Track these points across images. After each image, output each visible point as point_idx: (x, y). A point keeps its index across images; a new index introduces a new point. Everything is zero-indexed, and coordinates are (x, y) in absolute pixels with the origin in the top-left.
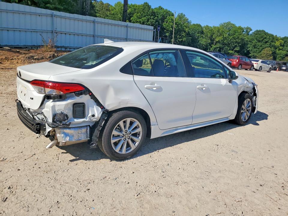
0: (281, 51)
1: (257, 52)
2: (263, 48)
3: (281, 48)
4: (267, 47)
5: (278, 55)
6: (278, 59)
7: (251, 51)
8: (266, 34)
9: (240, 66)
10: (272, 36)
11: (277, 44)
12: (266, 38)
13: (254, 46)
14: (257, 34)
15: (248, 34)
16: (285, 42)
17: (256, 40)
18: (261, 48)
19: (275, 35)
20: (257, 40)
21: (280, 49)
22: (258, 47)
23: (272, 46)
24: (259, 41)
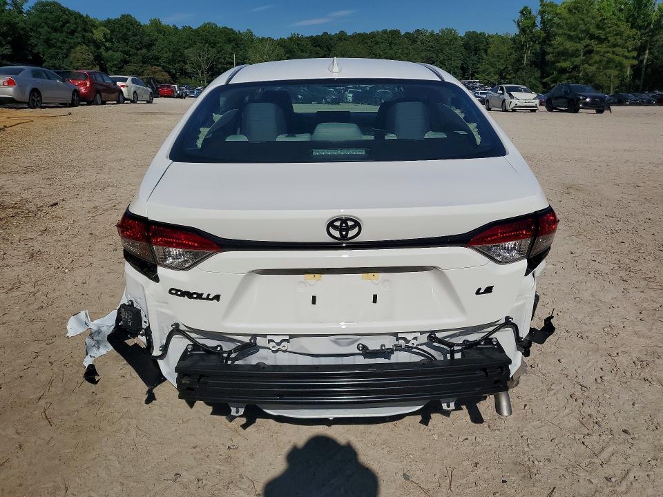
0: (110, 52)
1: (60, 56)
2: (71, 47)
3: (108, 44)
4: (79, 43)
5: (107, 61)
6: (111, 70)
7: (44, 55)
8: (64, 10)
9: (98, 95)
10: (81, 16)
11: (98, 35)
12: (68, 22)
13: (46, 42)
14: (43, 12)
15: (21, 12)
16: (112, 31)
17: (46, 28)
18: (65, 46)
19: (85, 16)
20: (49, 27)
21: (107, 49)
22: (59, 44)
23: (89, 42)
24: (55, 30)
